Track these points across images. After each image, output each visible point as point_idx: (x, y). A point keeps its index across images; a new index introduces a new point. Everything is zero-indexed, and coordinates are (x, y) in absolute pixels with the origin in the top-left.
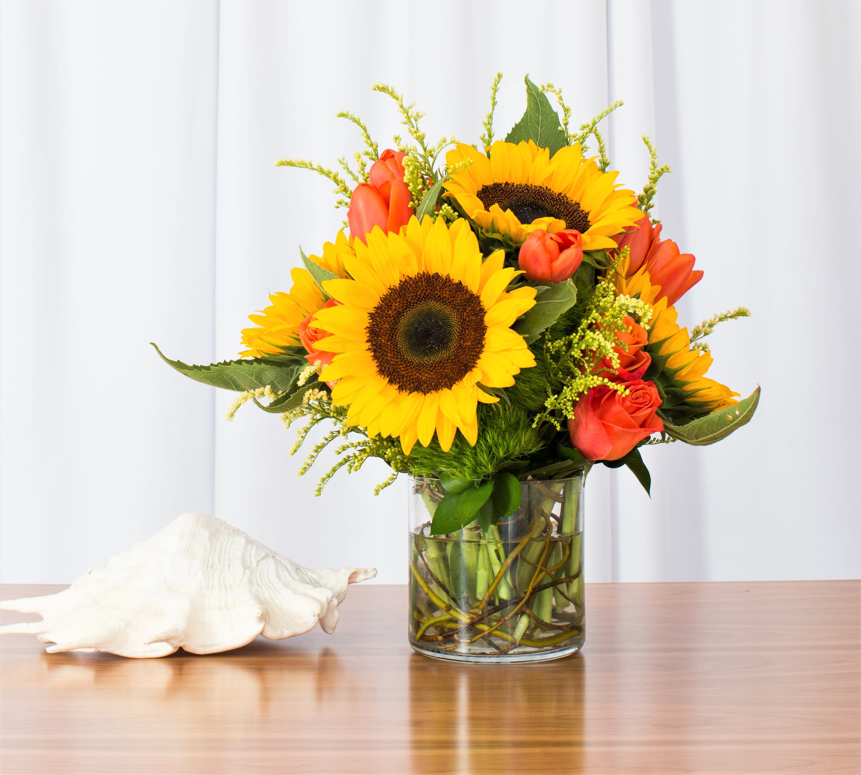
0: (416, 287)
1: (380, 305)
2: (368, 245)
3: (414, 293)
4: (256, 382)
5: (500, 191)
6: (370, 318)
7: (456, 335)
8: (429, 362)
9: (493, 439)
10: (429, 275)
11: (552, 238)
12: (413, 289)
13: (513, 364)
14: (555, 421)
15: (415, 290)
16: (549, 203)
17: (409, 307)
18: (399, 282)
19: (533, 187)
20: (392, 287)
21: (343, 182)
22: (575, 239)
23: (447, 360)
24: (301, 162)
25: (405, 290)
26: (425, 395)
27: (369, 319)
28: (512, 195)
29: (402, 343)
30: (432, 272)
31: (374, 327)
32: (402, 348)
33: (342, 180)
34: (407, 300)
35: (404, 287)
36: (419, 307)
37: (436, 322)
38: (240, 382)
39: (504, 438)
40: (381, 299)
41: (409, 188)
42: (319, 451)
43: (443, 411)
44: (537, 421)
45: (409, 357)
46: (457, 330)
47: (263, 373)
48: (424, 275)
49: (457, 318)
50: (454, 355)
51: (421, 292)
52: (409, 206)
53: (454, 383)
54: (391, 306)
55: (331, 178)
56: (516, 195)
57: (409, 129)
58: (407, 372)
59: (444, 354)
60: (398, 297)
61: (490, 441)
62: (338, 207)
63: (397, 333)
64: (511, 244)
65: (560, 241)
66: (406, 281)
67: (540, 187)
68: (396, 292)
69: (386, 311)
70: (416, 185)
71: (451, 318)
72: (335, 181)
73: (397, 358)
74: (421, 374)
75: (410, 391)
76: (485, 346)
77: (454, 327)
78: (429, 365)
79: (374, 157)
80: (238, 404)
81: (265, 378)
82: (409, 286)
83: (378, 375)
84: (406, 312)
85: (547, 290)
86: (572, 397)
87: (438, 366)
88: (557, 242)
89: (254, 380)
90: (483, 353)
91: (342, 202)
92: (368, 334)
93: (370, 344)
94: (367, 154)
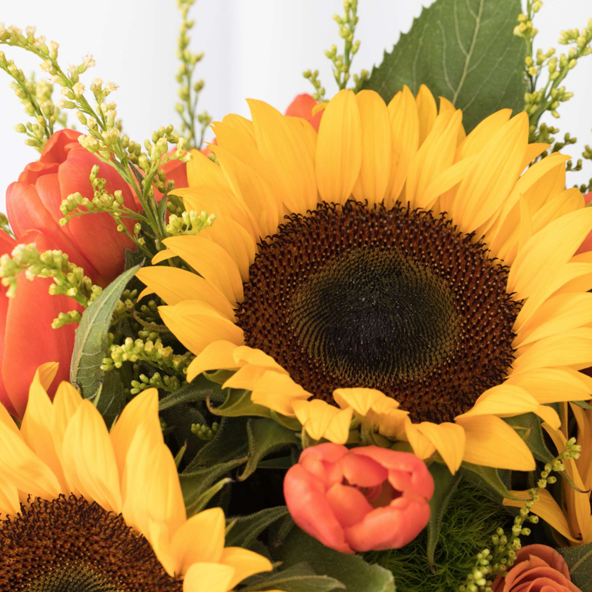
11: (345, 481)
17: (38, 572)
18: (21, 509)
19: (411, 214)
84: (32, 581)
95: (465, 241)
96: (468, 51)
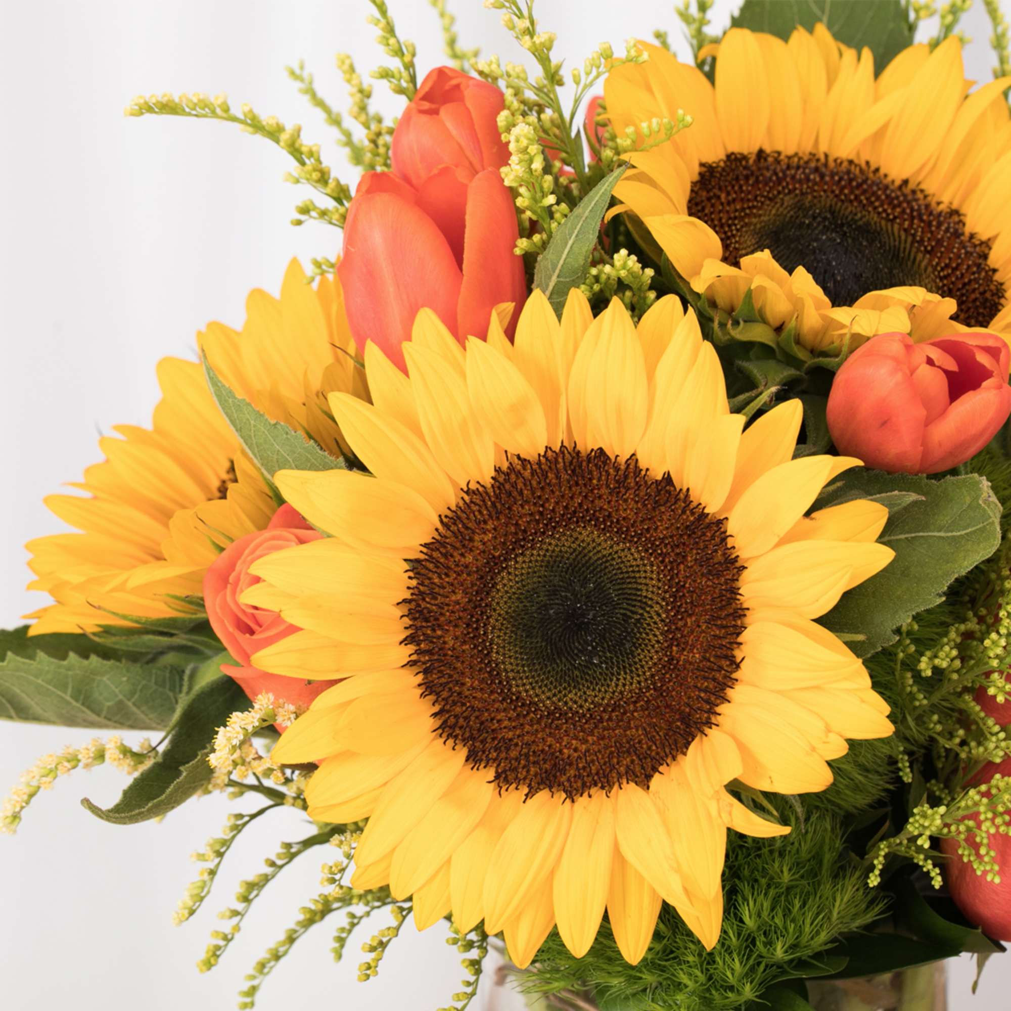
0: (542, 489)
1: (438, 537)
2: (410, 373)
3: (535, 504)
4: (74, 703)
5: (747, 178)
6: (411, 574)
7: (658, 628)
8: (581, 707)
9: (759, 916)
10: (578, 453)
11: (930, 362)
12: (533, 493)
13: (828, 730)
14: (925, 860)
15: (539, 497)
16: (879, 213)
17: (523, 547)
18: (493, 474)
19: (831, 164)
20: (473, 486)
21: (316, 155)
22: (994, 362)
23: (635, 702)
24: (200, 101)
25: (509, 494)
26: (573, 801)
27: (410, 578)
28: (779, 193)
29: (504, 647)
30: (588, 443)
31: (424, 599)
32: (503, 663)
33: (314, 149)
34: (517, 524)
35: (507, 486)
36: (550, 544)
37: (599, 587)
38: (27, 700)
39: (787, 913)
40: (441, 521)
41: (519, 202)
42: (251, 897)
43: (627, 852)
44: (880, 867)
45: (524, 688)
46: (659, 615)
47: (94, 680)
48: (562, 452)
49: (659, 580)
50: (655, 689)
51: (557, 503)
52: (518, 252)
53: (655, 770)
54: (471, 540)
55: (282, 144)
56: (790, 192)
57: (511, 20)
58: (518, 732)
59: (624, 685)
60: (490, 516)
61: (750, 922)
62: (299, 223)
63: (488, 618)
64: (801, 355)
65: (952, 366)
66: (511, 467)
67: (851, 162)
68: (484, 501)
69: (457, 557)
70: (539, 194)
71: (644, 581)
72: (292, 154)
73: (492, 692)
74: (559, 740)
75: (529, 786)
76: (742, 665)
77: (652, 607)
78: (584, 715)
79: (404, 84)
80: (32, 789)
81: (101, 694)
82: (520, 485)
83: (434, 739)
84: (515, 558)
85: (915, 503)
86: (997, 827)
87: (610, 719)
88: (946, 372)
89: (68, 698)
90: (738, 687)
91: (311, 207)
92: (407, 621)
93: (412, 648)
94: (386, 74)
95: (900, 188)
96: (823, 12)
